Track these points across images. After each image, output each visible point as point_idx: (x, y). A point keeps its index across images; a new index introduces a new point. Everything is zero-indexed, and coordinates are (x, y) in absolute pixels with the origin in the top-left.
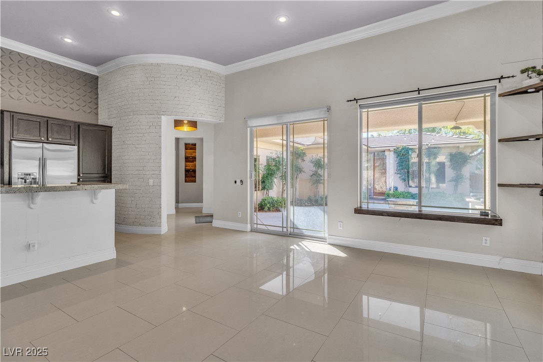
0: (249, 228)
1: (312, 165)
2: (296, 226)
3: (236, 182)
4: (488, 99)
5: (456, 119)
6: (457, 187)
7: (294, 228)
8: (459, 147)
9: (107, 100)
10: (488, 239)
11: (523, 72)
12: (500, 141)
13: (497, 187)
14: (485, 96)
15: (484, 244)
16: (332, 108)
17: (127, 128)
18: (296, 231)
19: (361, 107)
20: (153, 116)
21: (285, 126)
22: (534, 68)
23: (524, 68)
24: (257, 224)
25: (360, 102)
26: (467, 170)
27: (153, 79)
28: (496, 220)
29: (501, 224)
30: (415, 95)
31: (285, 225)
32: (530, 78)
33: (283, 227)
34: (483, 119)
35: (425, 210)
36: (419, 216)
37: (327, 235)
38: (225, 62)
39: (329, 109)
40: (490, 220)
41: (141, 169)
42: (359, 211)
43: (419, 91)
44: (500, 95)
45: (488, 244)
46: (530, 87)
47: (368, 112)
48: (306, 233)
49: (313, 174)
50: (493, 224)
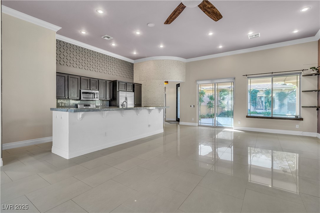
0: (197, 124)
1: (208, 98)
2: (219, 123)
3: (191, 106)
4: (298, 76)
5: (284, 81)
6: (281, 109)
7: (218, 124)
8: (282, 89)
9: (138, 73)
10: (298, 125)
11: (311, 68)
12: (302, 91)
13: (301, 108)
14: (297, 76)
15: (296, 127)
16: (236, 78)
17: (150, 85)
18: (219, 125)
19: (248, 78)
20: (161, 80)
21: (214, 84)
22: (315, 67)
23: (311, 67)
24: (201, 123)
25: (248, 76)
26: (286, 101)
27: (161, 66)
28: (301, 119)
29: (303, 120)
30: (271, 74)
31: (214, 123)
32: (313, 71)
33: (213, 124)
34: (296, 81)
35: (274, 116)
36: (272, 118)
37: (233, 127)
38: (187, 57)
39: (234, 79)
40: (299, 119)
41: (156, 101)
42: (247, 117)
43: (272, 73)
44: (303, 76)
45: (298, 127)
46: (313, 74)
47: (250, 79)
48: (224, 126)
49: (209, 103)
50: (300, 120)
